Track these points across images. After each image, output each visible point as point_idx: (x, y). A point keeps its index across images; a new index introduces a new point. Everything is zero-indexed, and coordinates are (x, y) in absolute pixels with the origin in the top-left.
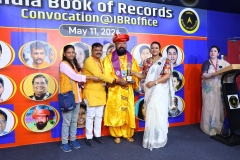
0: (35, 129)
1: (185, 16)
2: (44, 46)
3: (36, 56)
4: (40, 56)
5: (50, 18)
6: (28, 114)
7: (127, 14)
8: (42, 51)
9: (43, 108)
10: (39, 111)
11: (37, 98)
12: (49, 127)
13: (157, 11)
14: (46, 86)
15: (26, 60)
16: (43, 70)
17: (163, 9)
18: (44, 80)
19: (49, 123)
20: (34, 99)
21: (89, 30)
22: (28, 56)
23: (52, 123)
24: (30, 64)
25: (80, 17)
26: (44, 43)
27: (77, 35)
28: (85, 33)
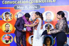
3: (7, 17)
5: (11, 3)
8: (8, 15)
9: (8, 35)
11: (6, 32)
12: (9, 42)
19: (9, 41)
20: (5, 32)
21: (24, 7)
22: (4, 17)
23: (10, 41)
25: (21, 2)
27: (20, 9)
28: (23, 8)
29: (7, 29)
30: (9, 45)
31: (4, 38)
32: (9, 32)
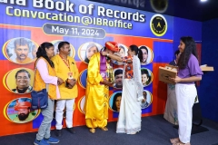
0: (17, 121)
1: (155, 21)
2: (28, 43)
3: (20, 52)
4: (24, 52)
5: (34, 16)
6: (10, 107)
7: (106, 17)
8: (26, 47)
10: (21, 103)
11: (19, 91)
12: (31, 118)
13: (131, 16)
14: (28, 80)
15: (10, 56)
16: (26, 65)
17: (137, 14)
18: (27, 75)
20: (16, 92)
21: (71, 30)
22: (12, 51)
24: (14, 59)
25: (63, 17)
26: (28, 40)
27: (59, 34)
28: (67, 32)
29: (21, 84)
30: (31, 125)
31: (13, 109)
32: (28, 91)
